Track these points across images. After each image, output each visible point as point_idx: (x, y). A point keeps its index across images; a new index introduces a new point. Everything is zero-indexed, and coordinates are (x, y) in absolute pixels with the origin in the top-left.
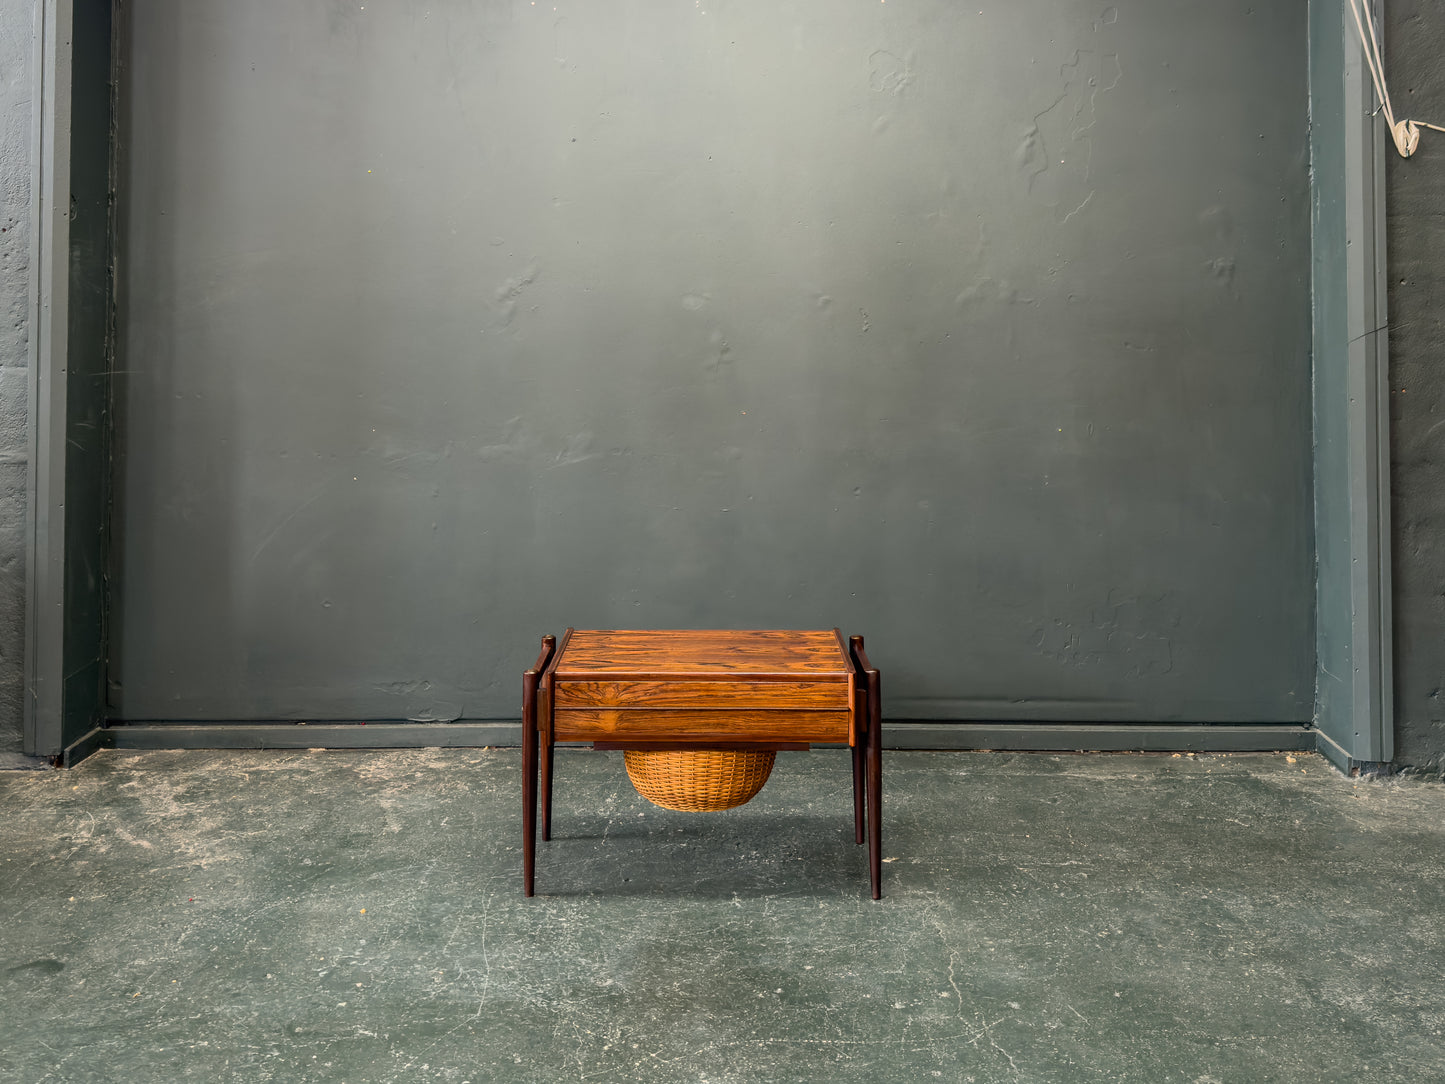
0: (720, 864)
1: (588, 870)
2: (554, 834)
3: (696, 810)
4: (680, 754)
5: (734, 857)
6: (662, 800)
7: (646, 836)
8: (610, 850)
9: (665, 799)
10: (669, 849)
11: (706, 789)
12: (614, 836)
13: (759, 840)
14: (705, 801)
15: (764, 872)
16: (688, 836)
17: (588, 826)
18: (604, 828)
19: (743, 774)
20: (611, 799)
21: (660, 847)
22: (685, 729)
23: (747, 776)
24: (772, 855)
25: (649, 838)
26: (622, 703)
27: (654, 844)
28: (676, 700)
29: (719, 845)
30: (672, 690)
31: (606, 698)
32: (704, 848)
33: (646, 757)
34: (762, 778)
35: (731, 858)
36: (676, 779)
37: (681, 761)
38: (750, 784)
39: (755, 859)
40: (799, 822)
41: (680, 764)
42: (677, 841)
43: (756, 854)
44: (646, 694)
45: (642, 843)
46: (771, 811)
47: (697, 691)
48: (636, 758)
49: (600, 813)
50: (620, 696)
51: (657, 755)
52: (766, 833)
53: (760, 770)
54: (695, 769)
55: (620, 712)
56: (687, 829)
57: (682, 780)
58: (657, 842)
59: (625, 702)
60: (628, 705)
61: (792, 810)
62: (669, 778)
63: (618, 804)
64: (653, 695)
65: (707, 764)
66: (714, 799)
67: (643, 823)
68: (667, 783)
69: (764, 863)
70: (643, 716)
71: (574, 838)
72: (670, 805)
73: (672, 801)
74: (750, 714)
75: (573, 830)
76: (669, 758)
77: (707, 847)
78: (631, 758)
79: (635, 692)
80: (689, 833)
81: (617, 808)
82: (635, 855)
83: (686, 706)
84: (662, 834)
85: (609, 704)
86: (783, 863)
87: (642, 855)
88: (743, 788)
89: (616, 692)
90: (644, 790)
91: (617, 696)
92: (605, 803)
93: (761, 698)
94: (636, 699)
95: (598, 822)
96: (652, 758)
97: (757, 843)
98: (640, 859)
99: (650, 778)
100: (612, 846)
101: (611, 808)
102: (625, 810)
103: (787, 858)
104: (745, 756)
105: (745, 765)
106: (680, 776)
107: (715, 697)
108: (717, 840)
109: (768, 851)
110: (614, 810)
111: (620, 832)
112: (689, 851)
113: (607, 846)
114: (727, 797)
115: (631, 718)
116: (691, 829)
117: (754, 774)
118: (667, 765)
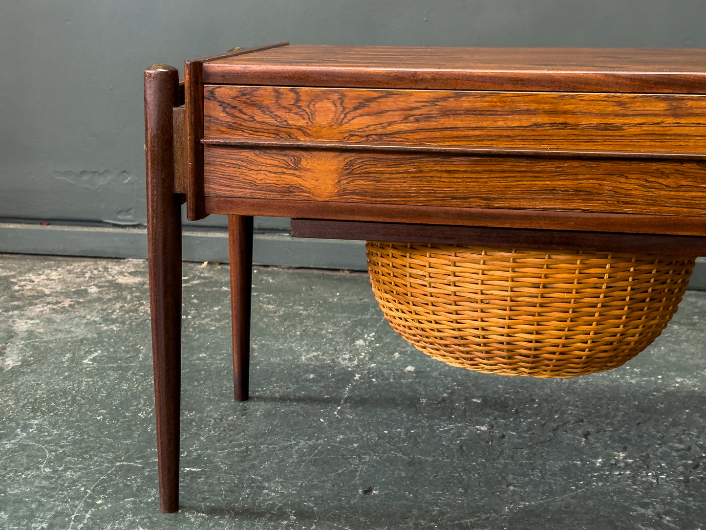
0: (554, 474)
1: (299, 463)
2: (254, 389)
3: (512, 374)
4: (481, 256)
5: (581, 460)
6: (440, 347)
7: (415, 406)
8: (347, 427)
9: (446, 346)
10: (455, 434)
11: (537, 333)
12: (358, 402)
13: (627, 432)
14: (535, 356)
15: (649, 499)
16: (491, 411)
17: (319, 382)
18: (344, 387)
19: (624, 306)
20: (365, 340)
21: (437, 429)
22: (495, 199)
23: (633, 311)
24: (659, 464)
25: (419, 409)
26: (352, 135)
27: (427, 421)
28: (477, 133)
29: (549, 434)
30: (468, 112)
31: (316, 123)
32: (520, 437)
33: (407, 261)
34: (663, 317)
35: (576, 464)
36: (472, 307)
37: (483, 271)
38: (637, 328)
39: (625, 469)
40: (697, 402)
41: (480, 276)
42: (470, 420)
43: (624, 458)
44: (406, 118)
45: (405, 419)
46: (638, 379)
47: (529, 114)
48: (388, 262)
49: (342, 362)
50: (350, 121)
51: (430, 257)
52: (637, 417)
53: (661, 301)
54: (515, 289)
55: (348, 155)
56: (491, 402)
57: (484, 310)
58: (433, 418)
59: (359, 134)
60: (364, 139)
61: (679, 380)
62: (456, 305)
63: (374, 350)
64: (425, 121)
65: (543, 280)
66: (554, 353)
67: (412, 382)
68: (452, 314)
69: (644, 479)
70: (399, 167)
71: (291, 400)
72: (457, 358)
73: (462, 352)
74: (657, 170)
75: (291, 386)
76: (457, 264)
77: (527, 436)
78: (378, 264)
79: (383, 112)
80: (493, 407)
81: (373, 356)
82: (390, 441)
83: (501, 146)
84: (443, 405)
85: (322, 137)
86: (684, 482)
87: (404, 441)
88: (619, 335)
89: (339, 112)
90: (404, 326)
91: (342, 121)
92: (353, 346)
93: (687, 132)
94: (384, 128)
95: (333, 376)
96: (421, 262)
97: (626, 438)
98: (400, 450)
99: (415, 303)
100: (353, 420)
101: (362, 355)
102: (383, 359)
103: (691, 472)
104: (632, 270)
105: (629, 288)
106: (479, 301)
107: (573, 129)
108: (545, 424)
109: (648, 455)
110: (367, 359)
111: (370, 397)
112: (492, 441)
113: (342, 420)
114: (584, 351)
115: (373, 169)
116: (496, 401)
117: (648, 309)
118: (452, 278)
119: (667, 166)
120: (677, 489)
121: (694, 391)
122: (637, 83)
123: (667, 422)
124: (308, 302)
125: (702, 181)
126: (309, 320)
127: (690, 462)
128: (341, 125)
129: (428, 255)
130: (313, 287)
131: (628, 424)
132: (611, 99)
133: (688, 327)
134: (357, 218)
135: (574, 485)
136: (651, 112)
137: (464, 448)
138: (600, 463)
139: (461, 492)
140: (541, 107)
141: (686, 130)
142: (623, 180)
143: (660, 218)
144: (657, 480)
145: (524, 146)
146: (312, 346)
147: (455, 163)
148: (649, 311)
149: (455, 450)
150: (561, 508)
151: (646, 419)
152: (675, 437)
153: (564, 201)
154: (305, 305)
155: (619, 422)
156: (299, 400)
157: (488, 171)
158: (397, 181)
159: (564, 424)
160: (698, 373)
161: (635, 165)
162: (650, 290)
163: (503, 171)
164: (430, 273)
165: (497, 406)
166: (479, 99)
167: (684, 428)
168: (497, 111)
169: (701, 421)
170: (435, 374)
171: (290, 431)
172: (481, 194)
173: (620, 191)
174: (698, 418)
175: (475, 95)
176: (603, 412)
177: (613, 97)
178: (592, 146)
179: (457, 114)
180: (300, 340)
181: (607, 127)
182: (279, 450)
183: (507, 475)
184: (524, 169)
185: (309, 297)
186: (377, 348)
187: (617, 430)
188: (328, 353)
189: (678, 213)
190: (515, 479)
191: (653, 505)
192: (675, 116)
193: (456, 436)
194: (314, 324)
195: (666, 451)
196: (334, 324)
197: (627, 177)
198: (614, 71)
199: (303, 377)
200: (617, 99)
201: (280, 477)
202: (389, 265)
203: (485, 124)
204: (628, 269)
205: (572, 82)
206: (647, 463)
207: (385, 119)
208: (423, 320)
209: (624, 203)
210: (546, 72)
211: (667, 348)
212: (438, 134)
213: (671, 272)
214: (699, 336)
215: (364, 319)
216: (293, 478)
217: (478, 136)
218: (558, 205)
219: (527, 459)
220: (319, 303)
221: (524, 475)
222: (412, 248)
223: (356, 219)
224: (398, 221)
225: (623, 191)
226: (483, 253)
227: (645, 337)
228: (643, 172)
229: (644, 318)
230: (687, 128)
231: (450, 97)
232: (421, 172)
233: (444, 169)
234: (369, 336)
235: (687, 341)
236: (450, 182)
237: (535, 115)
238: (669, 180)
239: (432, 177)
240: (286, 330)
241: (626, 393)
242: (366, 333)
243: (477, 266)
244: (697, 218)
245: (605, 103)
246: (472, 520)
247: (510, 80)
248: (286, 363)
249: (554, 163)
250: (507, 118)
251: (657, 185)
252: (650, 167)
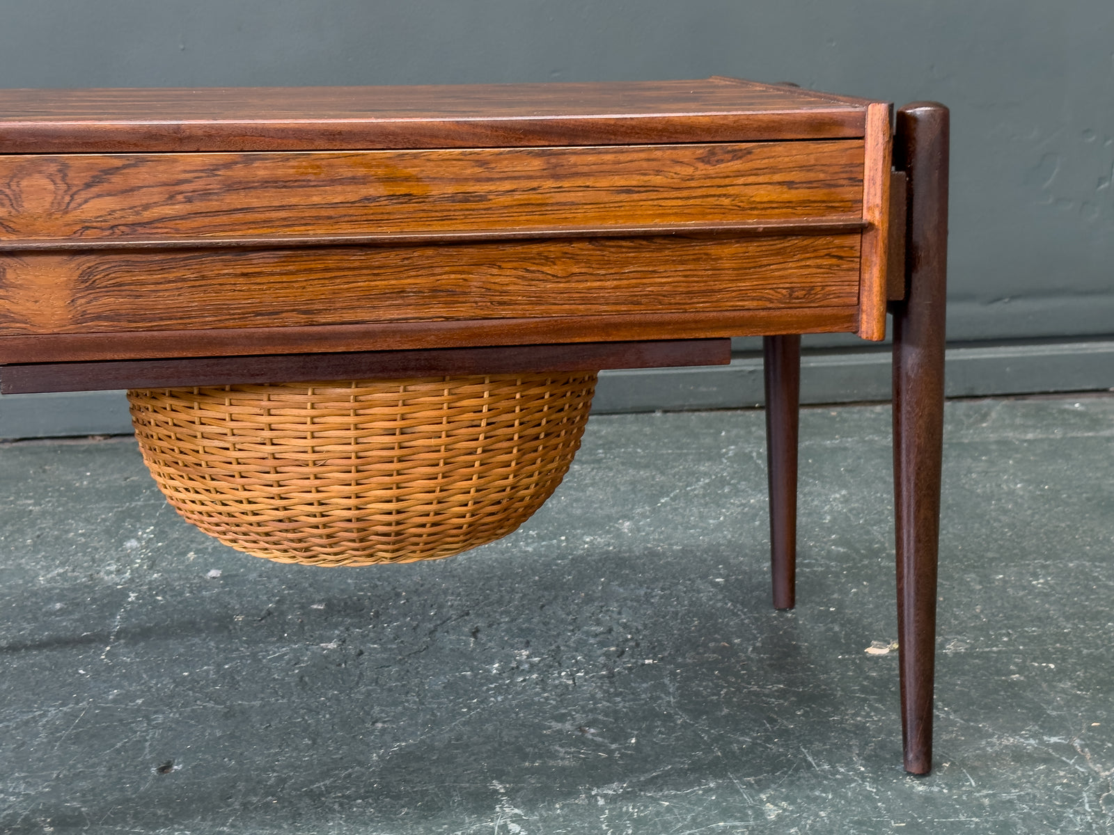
0: (437, 695)
1: (50, 743)
3: (368, 563)
4: (308, 397)
5: (472, 670)
6: (259, 537)
7: (228, 628)
8: (124, 676)
9: (267, 534)
10: (290, 660)
11: (398, 500)
12: (137, 635)
13: (529, 620)
14: (398, 534)
15: (566, 708)
16: (340, 619)
17: (70, 613)
18: (113, 615)
19: (513, 448)
20: (139, 539)
21: (264, 657)
22: (319, 311)
23: (524, 454)
24: (574, 657)
25: (233, 631)
26: (88, 228)
27: (248, 648)
28: (283, 214)
29: (425, 639)
30: (266, 184)
31: (24, 212)
32: (385, 650)
33: (196, 414)
34: (563, 457)
35: (465, 676)
36: (300, 473)
37: (312, 418)
38: (531, 476)
39: (530, 672)
40: (613, 566)
41: (309, 427)
42: (312, 636)
43: (528, 657)
44: (171, 197)
45: (214, 650)
46: (536, 544)
47: (355, 183)
48: (165, 419)
49: (106, 578)
50: (80, 205)
51: (231, 405)
52: (539, 598)
53: (559, 436)
54: (361, 440)
55: (83, 258)
56: (339, 606)
57: (319, 476)
58: (256, 643)
59: (98, 225)
60: (107, 233)
61: (588, 540)
62: (277, 472)
63: (156, 552)
64: (201, 200)
65: (399, 424)
66: (423, 526)
67: (218, 594)
68: (272, 486)
69: (557, 682)
70: (168, 273)
71: (27, 648)
72: (286, 551)
73: (292, 541)
74: (539, 254)
75: (25, 626)
76: (273, 412)
77: (394, 646)
78: (150, 423)
79: (132, 190)
80: (343, 613)
81: (154, 562)
82: (193, 686)
83: (319, 232)
84: (269, 621)
85: (37, 234)
86: (608, 677)
87: (215, 683)
88: (508, 489)
89: (61, 192)
90: (201, 513)
91: (67, 207)
92: (122, 551)
93: (573, 199)
94: (137, 213)
95: (94, 600)
96: (218, 414)
97: (528, 628)
98: (209, 697)
99: (214, 477)
100: (132, 663)
101: (137, 563)
102: (171, 565)
103: (615, 662)
104: (518, 396)
105: (517, 423)
106: (311, 463)
107: (420, 202)
108: (418, 625)
109: (558, 647)
110: (145, 567)
111: (155, 625)
112: (346, 663)
113: (114, 666)
114: (464, 517)
115: (128, 279)
116: (346, 603)
117: (544, 448)
118: (267, 434)
119: (552, 249)
120: (601, 688)
121: (608, 552)
122: (501, 133)
123: (579, 598)
124: (41, 491)
125: (598, 266)
126: (45, 519)
127: (613, 649)
128: (67, 213)
129: (227, 403)
130: (47, 467)
131: (528, 609)
132: (468, 157)
133: (592, 465)
134: (109, 356)
135: (465, 706)
136: (523, 174)
137: (307, 679)
138: (496, 669)
139: (307, 745)
140: (373, 173)
141: (571, 197)
142: (495, 271)
143: (550, 321)
144: (574, 680)
145: (353, 231)
146: (53, 560)
147: (255, 262)
148: (546, 450)
149: (293, 684)
150: (450, 741)
151: (551, 598)
152: (590, 617)
153: (418, 307)
154: (37, 496)
155: (517, 608)
156: (41, 646)
157: (305, 270)
158: (167, 294)
159: (444, 622)
160: (611, 527)
161: (510, 249)
162: (544, 422)
163: (326, 270)
164: (232, 429)
165: (348, 611)
166: (280, 163)
167: (600, 604)
168: (309, 181)
169: (621, 590)
170: (253, 576)
171: (30, 697)
172: (298, 305)
173: (493, 287)
174: (617, 588)
175: (274, 159)
176: (494, 597)
177: (471, 154)
178: (449, 225)
179: (249, 188)
180: (33, 551)
181: (467, 198)
182: (16, 729)
183: (372, 707)
184: (357, 264)
185: (42, 484)
186: (159, 549)
187: (516, 620)
188: (82, 567)
189: (572, 313)
190: (382, 711)
191: (572, 716)
192: (556, 177)
193: (293, 662)
194: (54, 524)
195: (580, 639)
196: (87, 520)
197: (500, 267)
198: (468, 117)
199: (44, 610)
200: (477, 157)
201: (21, 770)
202: (167, 423)
203: (294, 201)
204: (513, 396)
205: (411, 134)
206: (558, 659)
207: (137, 199)
208: (228, 500)
209: (500, 303)
210: (374, 121)
211: (569, 497)
212: (224, 219)
213: (568, 394)
214: (607, 476)
215: (134, 508)
216: (43, 769)
217: (284, 219)
218: (410, 313)
219: (397, 680)
220: (58, 490)
221: (395, 704)
222: (201, 394)
223: (108, 358)
224: (176, 355)
225: (498, 287)
226: (310, 393)
227: (543, 486)
228: (520, 258)
229: (539, 461)
230: (573, 194)
231: (236, 163)
232: (203, 278)
233: (238, 271)
234: (145, 533)
235: (592, 485)
236: (249, 290)
237: (364, 184)
238: (556, 267)
239: (221, 285)
240: (9, 540)
241: (522, 566)
242: (140, 528)
243: (303, 412)
244: (597, 317)
245: (460, 163)
246: (327, 782)
247: (323, 134)
248: (14, 591)
249: (398, 253)
250: (326, 191)
251: (541, 276)
252: (529, 250)
